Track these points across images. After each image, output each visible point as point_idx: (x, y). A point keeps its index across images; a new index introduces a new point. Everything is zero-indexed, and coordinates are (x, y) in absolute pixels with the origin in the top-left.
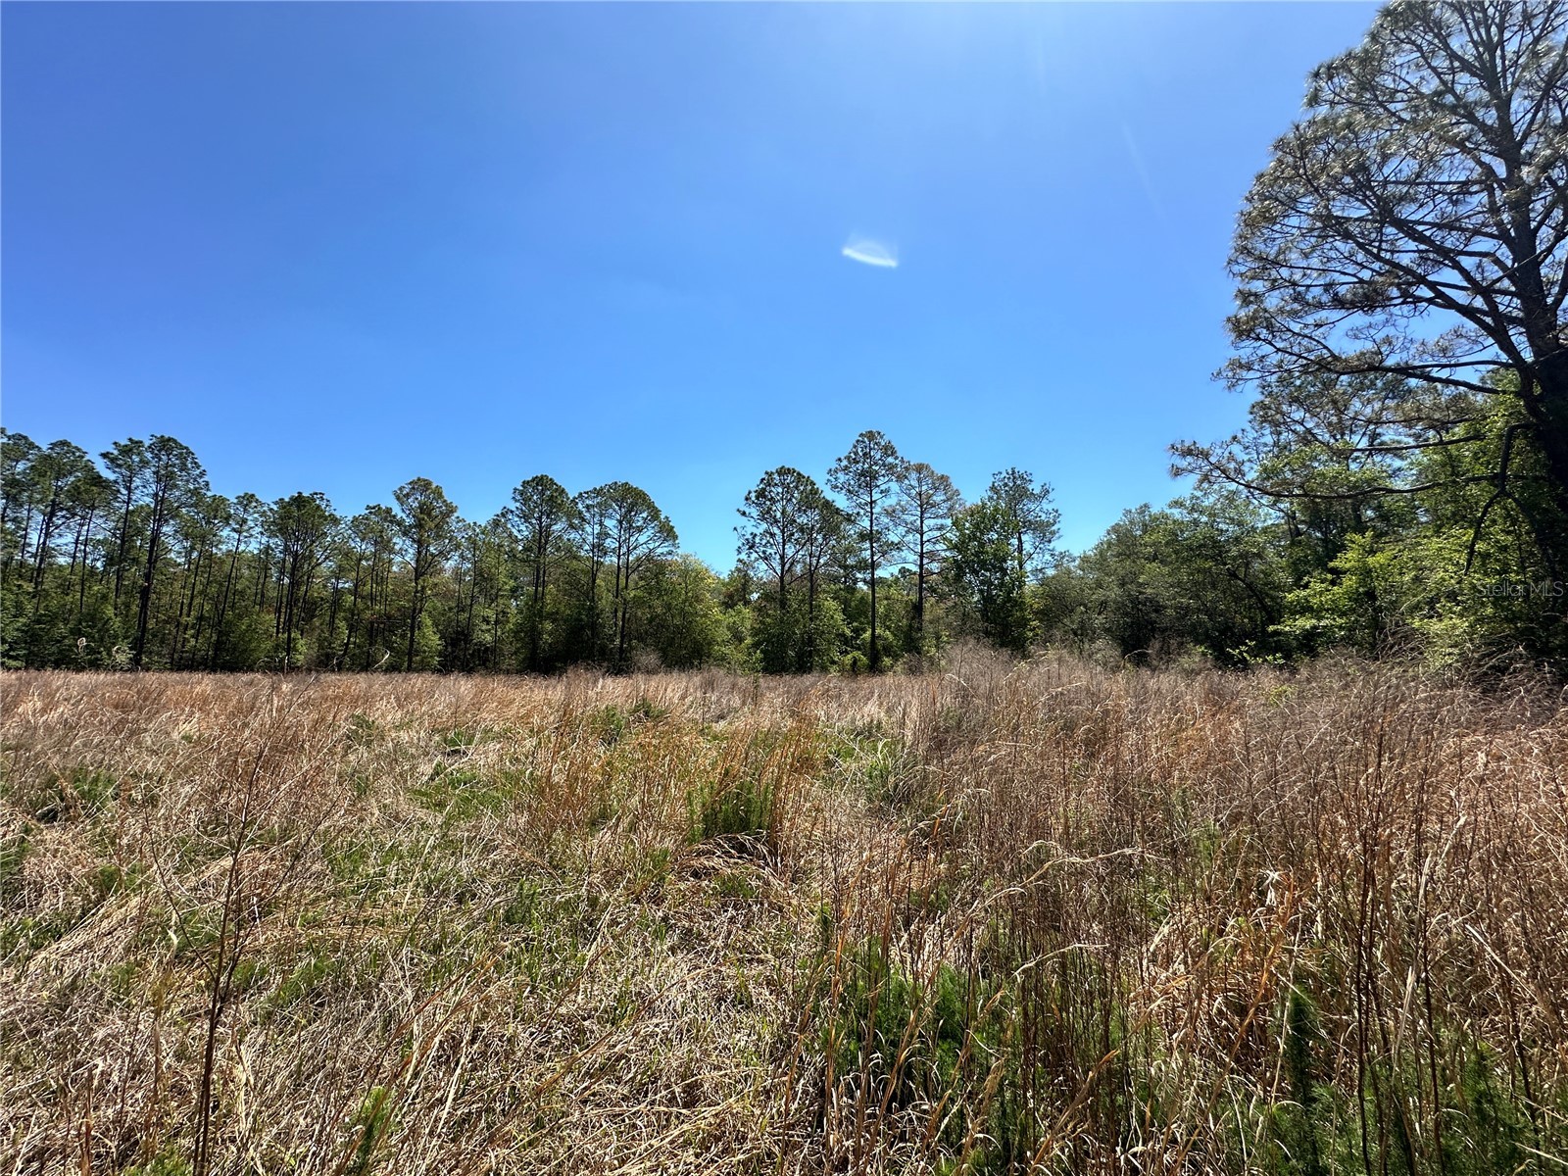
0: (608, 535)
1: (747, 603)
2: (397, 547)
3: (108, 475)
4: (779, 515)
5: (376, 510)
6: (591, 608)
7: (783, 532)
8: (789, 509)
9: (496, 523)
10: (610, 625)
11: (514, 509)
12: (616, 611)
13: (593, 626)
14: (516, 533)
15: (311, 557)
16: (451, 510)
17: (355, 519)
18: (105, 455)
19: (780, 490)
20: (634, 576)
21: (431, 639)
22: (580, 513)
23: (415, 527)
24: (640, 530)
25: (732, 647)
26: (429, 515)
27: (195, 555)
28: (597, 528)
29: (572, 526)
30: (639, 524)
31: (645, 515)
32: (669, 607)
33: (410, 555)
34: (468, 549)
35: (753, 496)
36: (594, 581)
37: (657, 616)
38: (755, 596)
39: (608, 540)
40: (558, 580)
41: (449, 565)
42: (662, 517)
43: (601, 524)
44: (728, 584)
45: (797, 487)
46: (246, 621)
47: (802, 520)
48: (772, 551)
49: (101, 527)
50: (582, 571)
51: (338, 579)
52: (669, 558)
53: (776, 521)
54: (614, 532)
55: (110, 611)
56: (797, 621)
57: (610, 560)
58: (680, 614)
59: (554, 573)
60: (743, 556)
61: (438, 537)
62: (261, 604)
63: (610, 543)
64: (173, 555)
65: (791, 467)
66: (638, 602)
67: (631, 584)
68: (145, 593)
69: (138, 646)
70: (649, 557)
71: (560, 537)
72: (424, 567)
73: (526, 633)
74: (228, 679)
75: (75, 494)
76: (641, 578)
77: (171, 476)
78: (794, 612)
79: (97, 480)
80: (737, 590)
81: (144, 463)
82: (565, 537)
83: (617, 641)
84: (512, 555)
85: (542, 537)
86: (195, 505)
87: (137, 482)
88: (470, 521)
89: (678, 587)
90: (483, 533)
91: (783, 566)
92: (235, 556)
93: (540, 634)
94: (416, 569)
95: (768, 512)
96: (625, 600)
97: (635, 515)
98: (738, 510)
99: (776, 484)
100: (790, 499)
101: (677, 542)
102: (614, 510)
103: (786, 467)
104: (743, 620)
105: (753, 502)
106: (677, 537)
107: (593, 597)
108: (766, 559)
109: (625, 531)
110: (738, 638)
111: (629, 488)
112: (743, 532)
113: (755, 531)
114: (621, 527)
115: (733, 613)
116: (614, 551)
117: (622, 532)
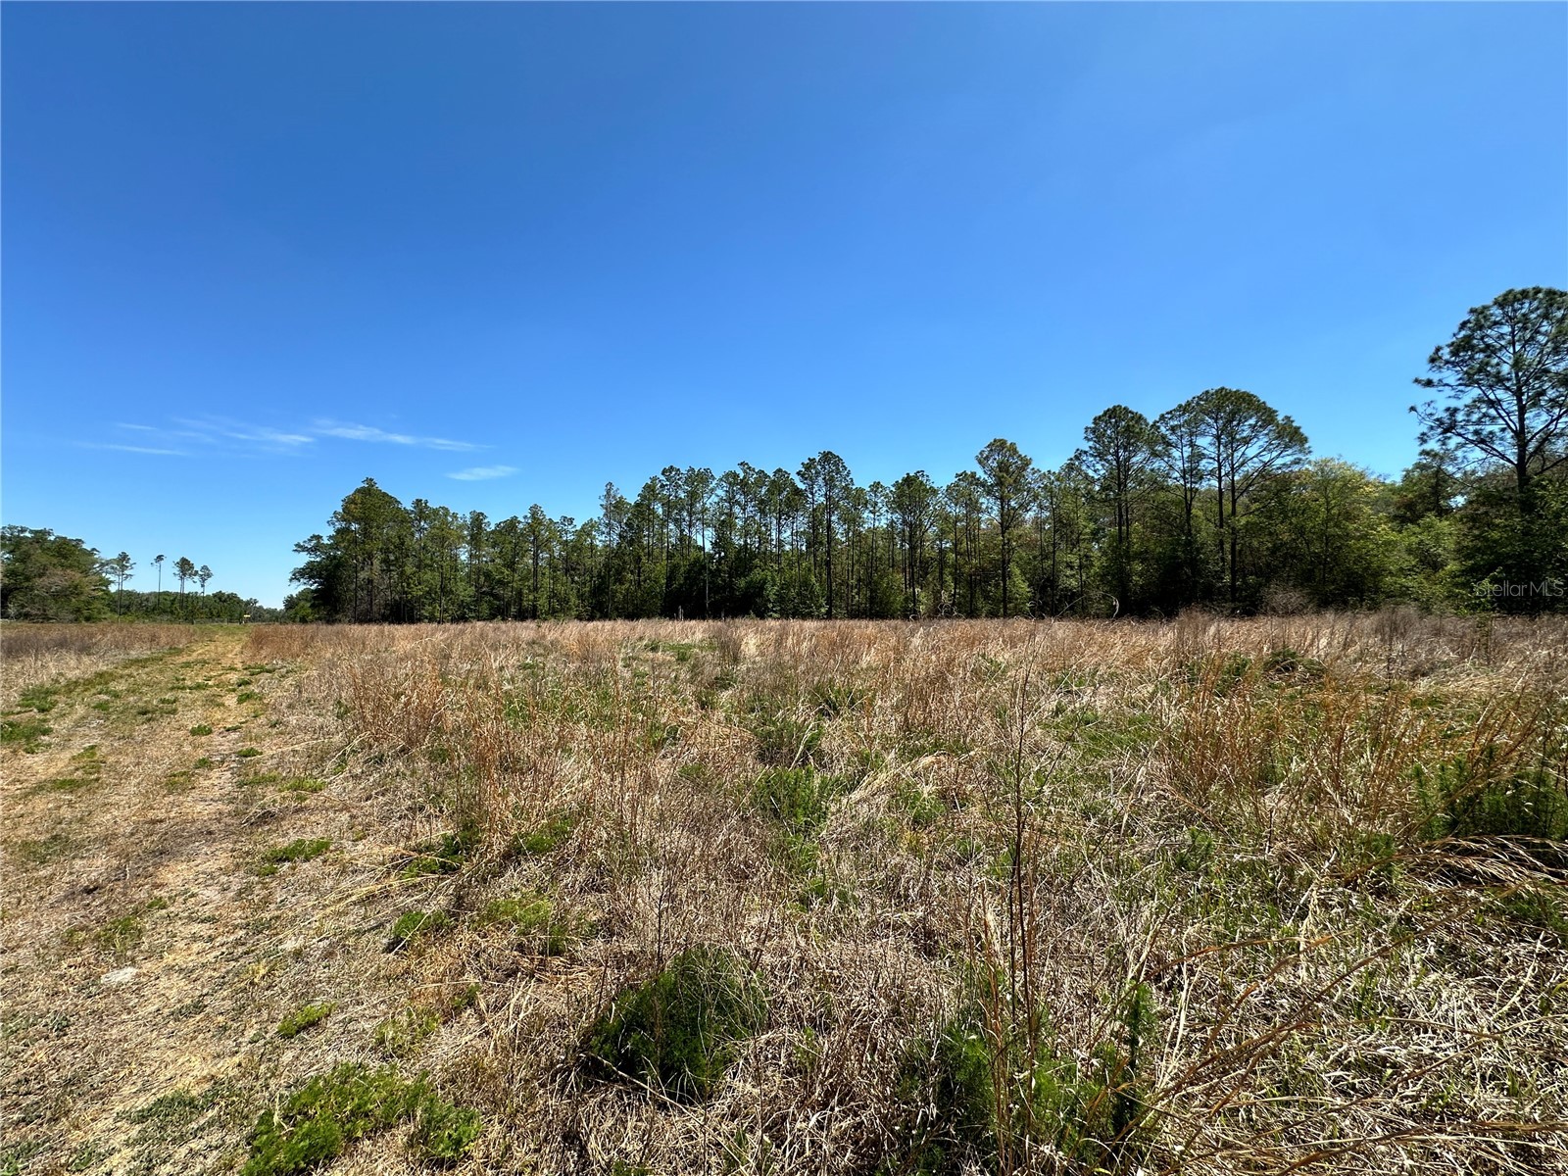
0: (1202, 456)
1: (1443, 512)
2: (984, 506)
3: (801, 486)
4: (1505, 369)
5: (963, 476)
6: (1189, 543)
7: (1518, 394)
8: (1530, 355)
9: (1070, 467)
10: (1214, 560)
11: (1087, 449)
12: (1222, 543)
13: (1194, 563)
14: (1091, 473)
15: (921, 525)
16: (1026, 462)
17: (949, 487)
18: (798, 473)
19: (1506, 329)
20: (1244, 499)
21: (1021, 587)
22: (1164, 437)
23: (997, 485)
24: (1246, 441)
25: (1421, 577)
26: (1007, 472)
27: (851, 534)
28: (1187, 451)
29: (1155, 454)
30: (1245, 434)
31: (1252, 421)
32: (1301, 531)
33: (995, 513)
34: (1045, 498)
35: (1446, 354)
36: (1189, 512)
37: (1283, 544)
38: (1460, 500)
39: (1204, 462)
40: (1144, 515)
41: (1029, 515)
42: (1280, 418)
43: (1192, 445)
44: (1401, 489)
45: (1545, 316)
46: (885, 580)
48: (1495, 428)
49: (802, 523)
50: (1173, 502)
51: (941, 541)
52: (1296, 468)
53: (1500, 380)
54: (1212, 451)
55: (813, 579)
57: (1209, 485)
58: (1319, 538)
59: (1137, 510)
60: (1433, 445)
61: (1018, 491)
62: (893, 566)
63: (1206, 465)
64: (839, 536)
65: (1530, 287)
66: (1253, 529)
67: (1239, 509)
68: (828, 564)
69: (829, 602)
70: (1264, 472)
71: (1141, 469)
72: (1008, 520)
73: (1113, 576)
74: (883, 624)
75: (789, 503)
76: (1256, 500)
77: (832, 479)
79: (797, 491)
80: (1421, 496)
81: (818, 473)
82: (1148, 468)
83: (1227, 579)
84: (1089, 493)
85: (1120, 474)
86: (847, 498)
87: (816, 488)
88: (1044, 470)
89: (1313, 504)
90: (1058, 480)
91: (1522, 446)
92: (874, 531)
93: (1129, 576)
94: (1001, 524)
95: (1481, 370)
96: (1233, 529)
97: (1238, 424)
98: (1417, 381)
99: (1496, 323)
100: (1532, 338)
101: (1306, 446)
102: (1208, 425)
103: (1518, 288)
104: (1437, 538)
105: (1447, 362)
106: (1306, 440)
107: (1190, 530)
108: (1483, 441)
109: (1225, 447)
110: (1431, 563)
111: (1226, 394)
112: (1429, 411)
113: (1453, 403)
114: (1220, 443)
115: (1417, 530)
116: (1211, 473)
117: (1222, 448)
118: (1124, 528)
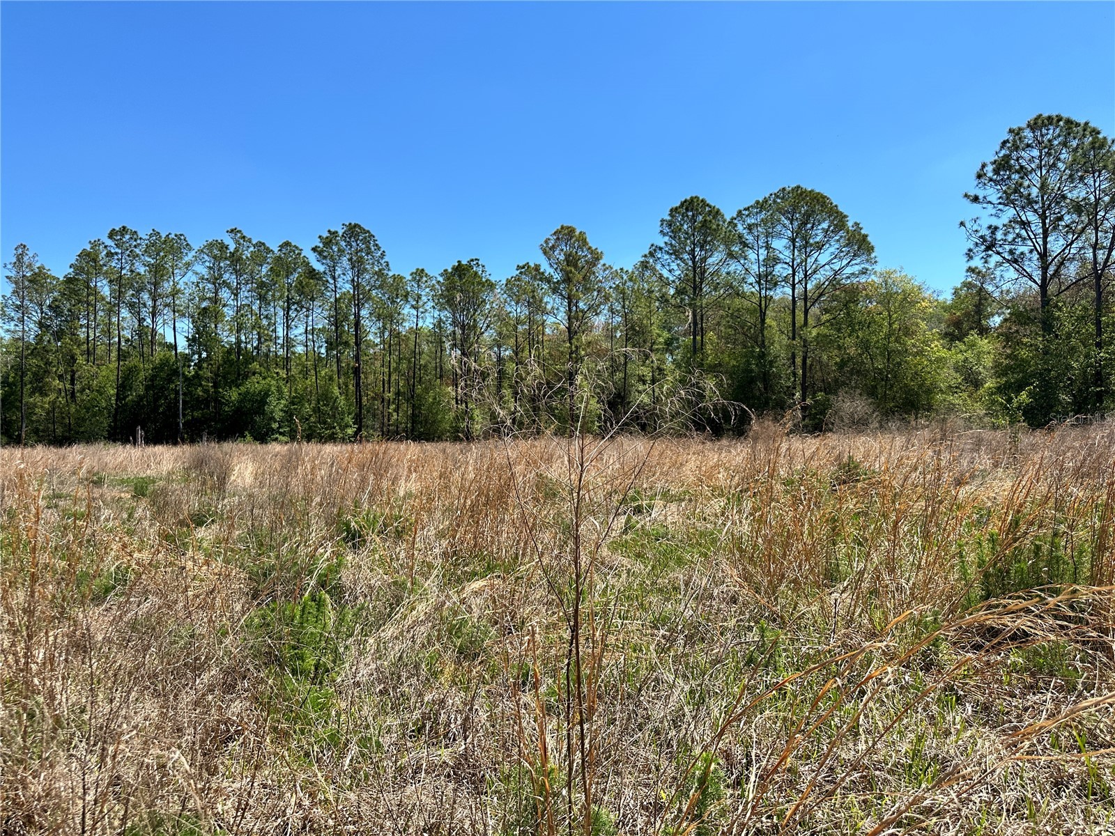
0: (776, 260)
1: (984, 331)
2: (549, 307)
3: (319, 267)
4: (1035, 192)
5: (524, 269)
6: (762, 355)
7: (1043, 217)
8: (1053, 180)
9: (645, 265)
10: (785, 375)
11: (662, 245)
12: (793, 356)
13: (766, 377)
14: (665, 273)
15: (475, 326)
16: (597, 257)
17: (508, 281)
18: (314, 249)
19: (1036, 153)
20: (815, 310)
22: (740, 236)
23: (564, 281)
24: (819, 246)
25: (965, 395)
26: (576, 266)
27: (387, 334)
28: (763, 253)
29: (731, 255)
30: (818, 239)
31: (825, 225)
32: (865, 345)
33: (562, 315)
34: (617, 300)
35: (989, 169)
36: (763, 321)
37: (851, 358)
38: (996, 321)
39: (778, 267)
40: (719, 324)
41: (599, 321)
42: (850, 224)
43: (768, 247)
44: (951, 307)
45: (1065, 144)
46: (431, 393)
47: (1078, 193)
48: (1025, 249)
49: (320, 317)
50: (748, 310)
51: (499, 347)
52: (863, 279)
53: (1030, 202)
54: (786, 255)
55: (336, 391)
56: (1073, 350)
57: (782, 293)
58: (882, 354)
59: (712, 317)
60: (977, 263)
61: (587, 290)
62: (441, 377)
63: (781, 270)
64: (371, 337)
65: (1054, 114)
66: (823, 341)
67: (811, 321)
68: (357, 371)
69: (359, 420)
70: (834, 282)
72: (576, 323)
74: (428, 446)
75: (301, 288)
76: (827, 311)
77: (361, 261)
78: (1069, 336)
79: (312, 273)
80: (967, 314)
81: (341, 251)
82: (724, 271)
84: (664, 299)
85: (695, 280)
86: (381, 287)
87: (339, 271)
88: (616, 267)
89: (877, 318)
90: (631, 280)
91: (1044, 269)
92: (416, 332)
94: (569, 329)
95: (1016, 191)
96: (805, 341)
97: (813, 227)
98: (966, 196)
99: (1028, 146)
100: (1054, 165)
101: (873, 255)
102: (784, 226)
103: (1046, 115)
104: (979, 356)
105: (991, 180)
106: (873, 248)
107: (763, 341)
108: (1016, 261)
109: (799, 251)
110: (973, 381)
111: (801, 194)
112: (975, 227)
113: (995, 222)
114: (794, 247)
115: (963, 347)
116: (785, 279)
117: (796, 253)
118: (698, 338)
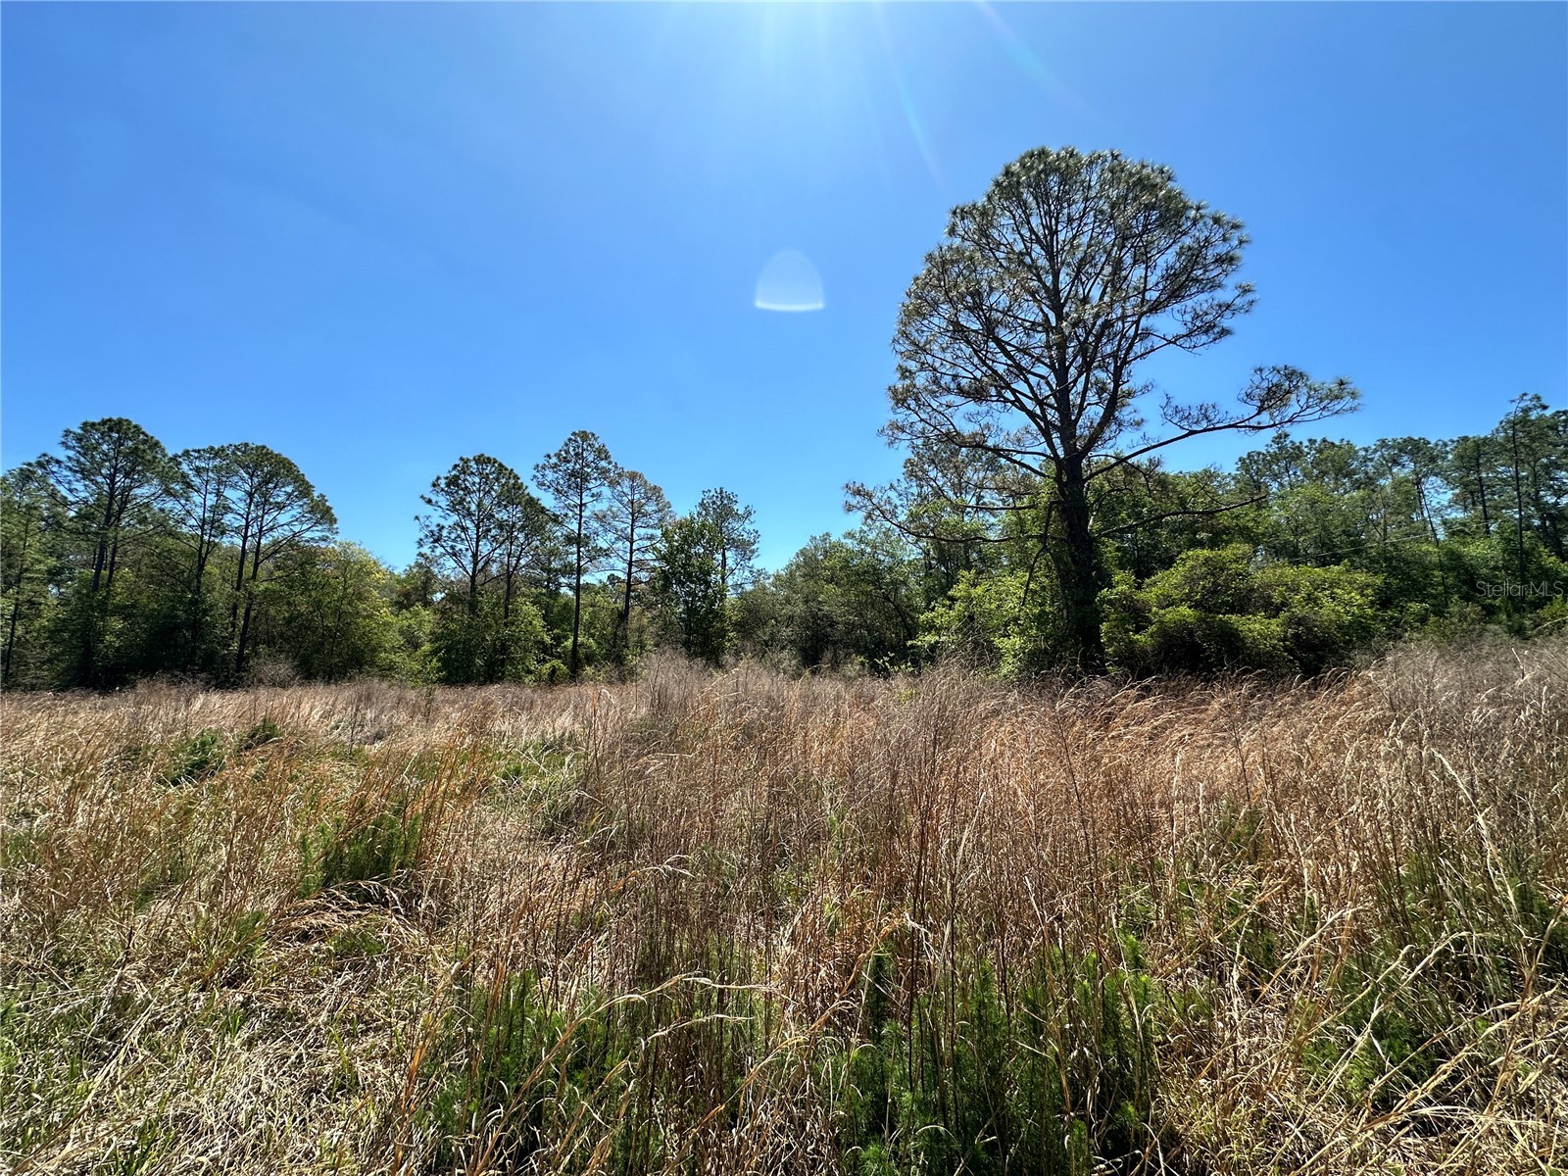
0: (228, 509)
1: (427, 604)
4: (473, 507)
7: (478, 527)
8: (487, 502)
9: (26, 476)
10: (220, 623)
11: (62, 458)
12: (235, 607)
13: (197, 626)
14: (64, 492)
19: (477, 480)
20: (267, 564)
22: (184, 476)
24: (280, 507)
25: (404, 654)
28: (211, 500)
29: (168, 492)
30: (279, 500)
31: (289, 489)
32: (318, 605)
35: (443, 483)
36: (201, 567)
37: (300, 615)
38: (439, 596)
39: (230, 516)
40: (138, 562)
42: (316, 494)
43: (218, 494)
44: (404, 581)
45: (497, 480)
47: (502, 515)
48: (463, 547)
50: (183, 553)
52: (323, 545)
53: (470, 514)
54: (241, 507)
56: (489, 627)
57: (232, 542)
58: (334, 613)
59: (133, 552)
60: (426, 550)
63: (231, 520)
65: (492, 457)
66: (271, 597)
67: (262, 574)
70: (292, 542)
71: (147, 505)
73: (74, 632)
76: (278, 568)
78: (486, 616)
80: (416, 589)
82: (156, 506)
83: (235, 646)
84: (55, 523)
85: (113, 506)
89: (332, 581)
91: (476, 563)
93: (101, 634)
95: (460, 503)
96: (250, 593)
97: (275, 488)
98: (422, 497)
99: (472, 473)
100: (489, 492)
101: (335, 526)
102: (242, 479)
103: (486, 455)
104: (420, 624)
105: (443, 490)
106: (335, 521)
107: (198, 588)
108: (455, 555)
109: (256, 506)
110: (413, 644)
111: (267, 454)
112: (427, 523)
113: (443, 522)
114: (251, 501)
115: (409, 615)
116: (237, 530)
117: (252, 508)
118: (105, 573)
